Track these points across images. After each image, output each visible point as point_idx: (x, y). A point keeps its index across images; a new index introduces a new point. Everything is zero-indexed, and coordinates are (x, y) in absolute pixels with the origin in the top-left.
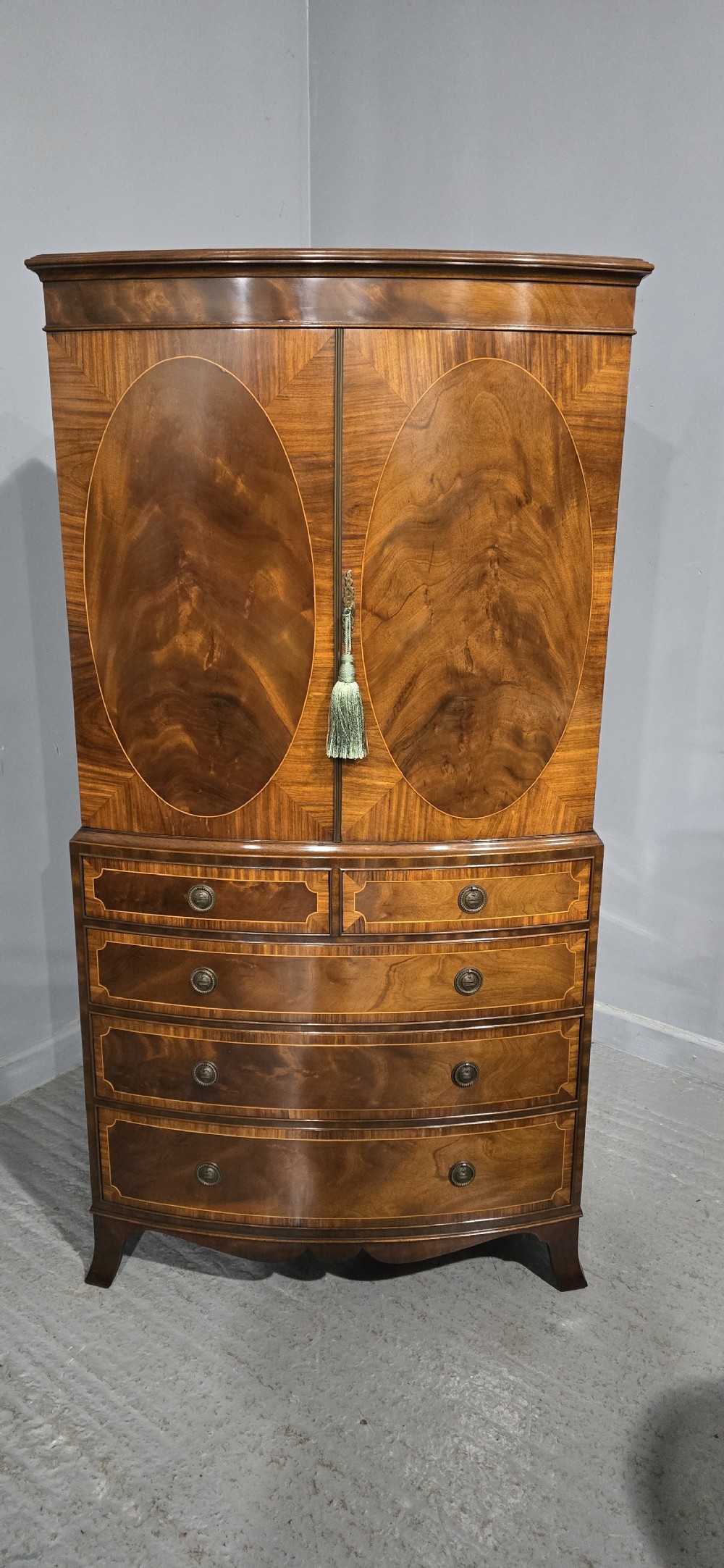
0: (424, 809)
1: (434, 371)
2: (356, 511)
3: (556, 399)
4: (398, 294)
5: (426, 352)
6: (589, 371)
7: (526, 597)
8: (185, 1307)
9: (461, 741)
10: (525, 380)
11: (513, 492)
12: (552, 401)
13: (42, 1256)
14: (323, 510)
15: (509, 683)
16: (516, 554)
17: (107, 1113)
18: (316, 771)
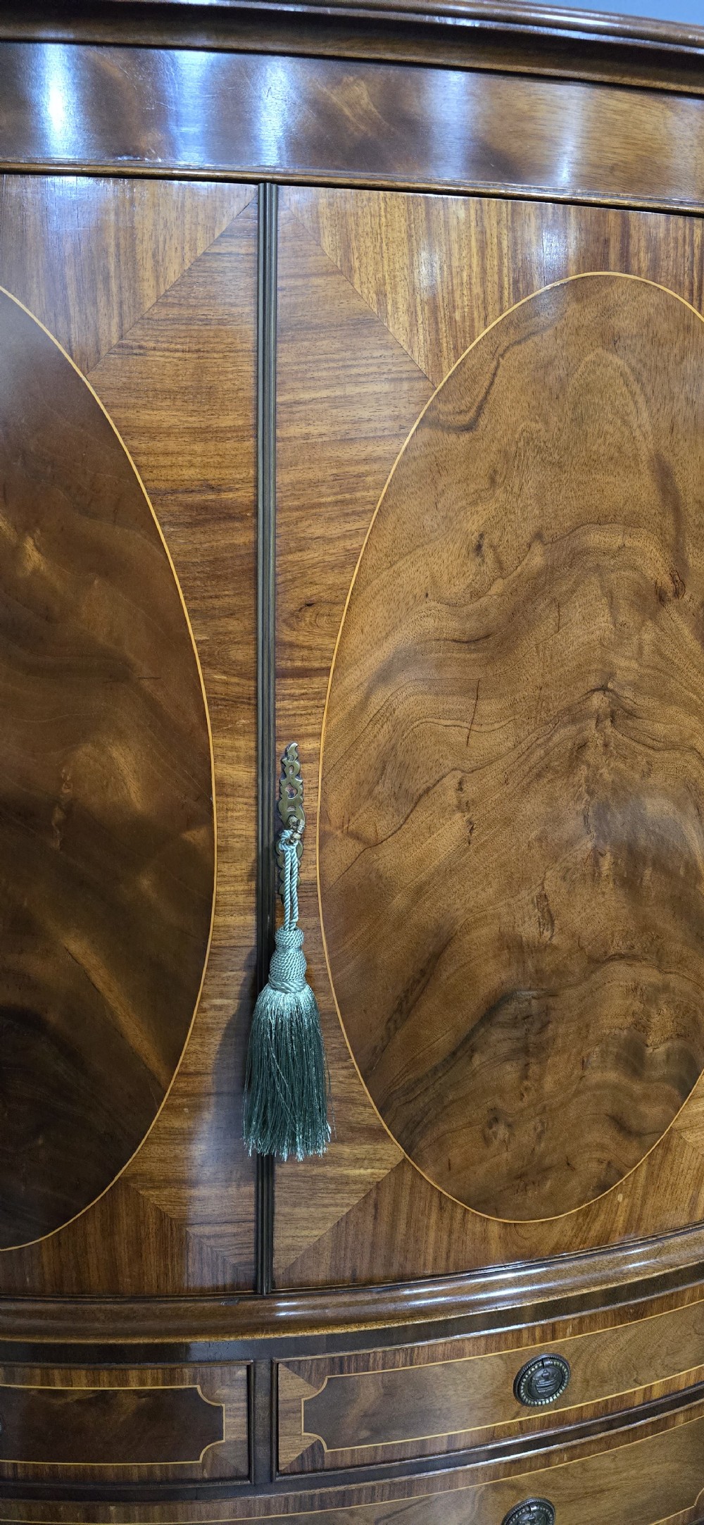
0: (446, 1215)
1: (492, 296)
2: (309, 615)
4: (409, 105)
5: (474, 250)
9: (525, 1077)
10: (687, 326)
11: (650, 573)
14: (232, 612)
15: (621, 956)
16: (645, 702)
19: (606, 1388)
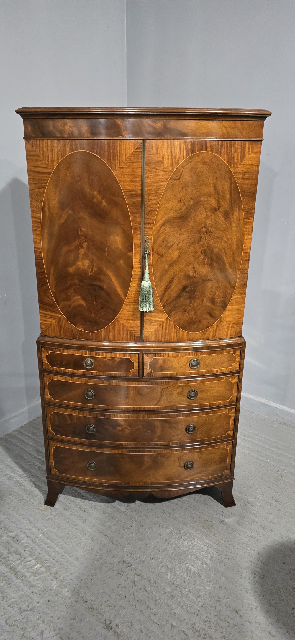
0: (176, 329)
1: (182, 157)
2: (150, 213)
3: (231, 167)
4: (168, 126)
5: (179, 149)
6: (244, 155)
7: (217, 246)
8: (83, 514)
10: (219, 160)
11: (213, 205)
12: (229, 168)
13: (27, 494)
14: (137, 213)
15: (210, 280)
16: (213, 230)
17: (52, 443)
18: (133, 315)
19: (208, 368)
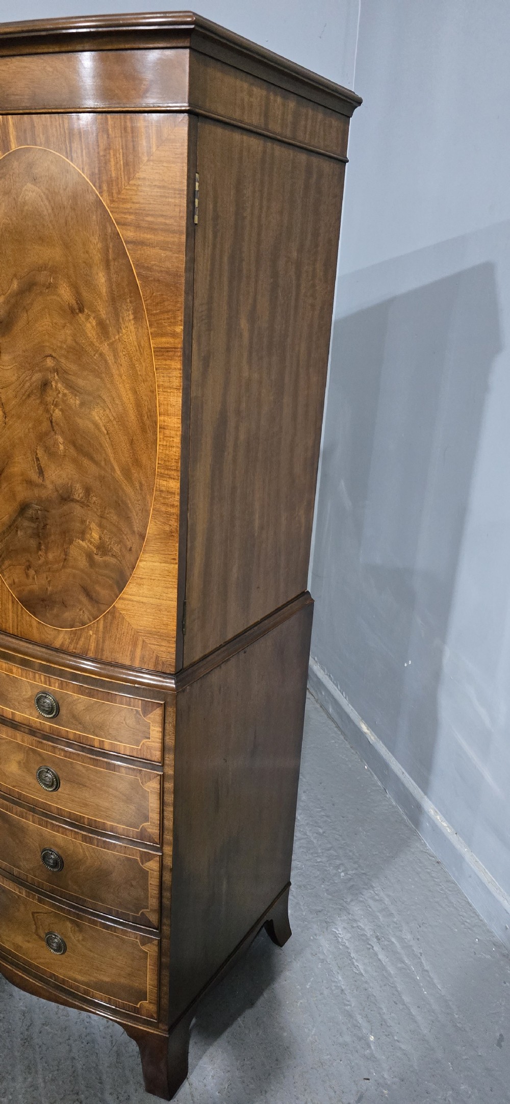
0: (15, 606)
3: (101, 193)
7: (88, 415)
9: (39, 549)
10: (67, 170)
11: (66, 299)
12: (97, 195)
15: (78, 501)
16: (73, 366)
19: (79, 728)
